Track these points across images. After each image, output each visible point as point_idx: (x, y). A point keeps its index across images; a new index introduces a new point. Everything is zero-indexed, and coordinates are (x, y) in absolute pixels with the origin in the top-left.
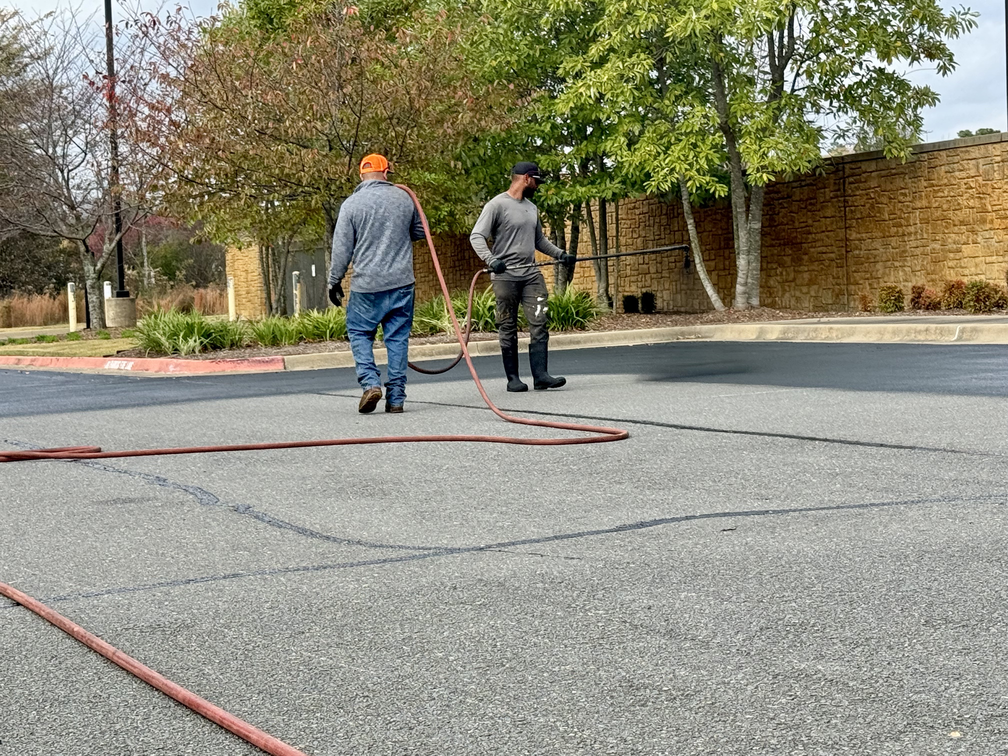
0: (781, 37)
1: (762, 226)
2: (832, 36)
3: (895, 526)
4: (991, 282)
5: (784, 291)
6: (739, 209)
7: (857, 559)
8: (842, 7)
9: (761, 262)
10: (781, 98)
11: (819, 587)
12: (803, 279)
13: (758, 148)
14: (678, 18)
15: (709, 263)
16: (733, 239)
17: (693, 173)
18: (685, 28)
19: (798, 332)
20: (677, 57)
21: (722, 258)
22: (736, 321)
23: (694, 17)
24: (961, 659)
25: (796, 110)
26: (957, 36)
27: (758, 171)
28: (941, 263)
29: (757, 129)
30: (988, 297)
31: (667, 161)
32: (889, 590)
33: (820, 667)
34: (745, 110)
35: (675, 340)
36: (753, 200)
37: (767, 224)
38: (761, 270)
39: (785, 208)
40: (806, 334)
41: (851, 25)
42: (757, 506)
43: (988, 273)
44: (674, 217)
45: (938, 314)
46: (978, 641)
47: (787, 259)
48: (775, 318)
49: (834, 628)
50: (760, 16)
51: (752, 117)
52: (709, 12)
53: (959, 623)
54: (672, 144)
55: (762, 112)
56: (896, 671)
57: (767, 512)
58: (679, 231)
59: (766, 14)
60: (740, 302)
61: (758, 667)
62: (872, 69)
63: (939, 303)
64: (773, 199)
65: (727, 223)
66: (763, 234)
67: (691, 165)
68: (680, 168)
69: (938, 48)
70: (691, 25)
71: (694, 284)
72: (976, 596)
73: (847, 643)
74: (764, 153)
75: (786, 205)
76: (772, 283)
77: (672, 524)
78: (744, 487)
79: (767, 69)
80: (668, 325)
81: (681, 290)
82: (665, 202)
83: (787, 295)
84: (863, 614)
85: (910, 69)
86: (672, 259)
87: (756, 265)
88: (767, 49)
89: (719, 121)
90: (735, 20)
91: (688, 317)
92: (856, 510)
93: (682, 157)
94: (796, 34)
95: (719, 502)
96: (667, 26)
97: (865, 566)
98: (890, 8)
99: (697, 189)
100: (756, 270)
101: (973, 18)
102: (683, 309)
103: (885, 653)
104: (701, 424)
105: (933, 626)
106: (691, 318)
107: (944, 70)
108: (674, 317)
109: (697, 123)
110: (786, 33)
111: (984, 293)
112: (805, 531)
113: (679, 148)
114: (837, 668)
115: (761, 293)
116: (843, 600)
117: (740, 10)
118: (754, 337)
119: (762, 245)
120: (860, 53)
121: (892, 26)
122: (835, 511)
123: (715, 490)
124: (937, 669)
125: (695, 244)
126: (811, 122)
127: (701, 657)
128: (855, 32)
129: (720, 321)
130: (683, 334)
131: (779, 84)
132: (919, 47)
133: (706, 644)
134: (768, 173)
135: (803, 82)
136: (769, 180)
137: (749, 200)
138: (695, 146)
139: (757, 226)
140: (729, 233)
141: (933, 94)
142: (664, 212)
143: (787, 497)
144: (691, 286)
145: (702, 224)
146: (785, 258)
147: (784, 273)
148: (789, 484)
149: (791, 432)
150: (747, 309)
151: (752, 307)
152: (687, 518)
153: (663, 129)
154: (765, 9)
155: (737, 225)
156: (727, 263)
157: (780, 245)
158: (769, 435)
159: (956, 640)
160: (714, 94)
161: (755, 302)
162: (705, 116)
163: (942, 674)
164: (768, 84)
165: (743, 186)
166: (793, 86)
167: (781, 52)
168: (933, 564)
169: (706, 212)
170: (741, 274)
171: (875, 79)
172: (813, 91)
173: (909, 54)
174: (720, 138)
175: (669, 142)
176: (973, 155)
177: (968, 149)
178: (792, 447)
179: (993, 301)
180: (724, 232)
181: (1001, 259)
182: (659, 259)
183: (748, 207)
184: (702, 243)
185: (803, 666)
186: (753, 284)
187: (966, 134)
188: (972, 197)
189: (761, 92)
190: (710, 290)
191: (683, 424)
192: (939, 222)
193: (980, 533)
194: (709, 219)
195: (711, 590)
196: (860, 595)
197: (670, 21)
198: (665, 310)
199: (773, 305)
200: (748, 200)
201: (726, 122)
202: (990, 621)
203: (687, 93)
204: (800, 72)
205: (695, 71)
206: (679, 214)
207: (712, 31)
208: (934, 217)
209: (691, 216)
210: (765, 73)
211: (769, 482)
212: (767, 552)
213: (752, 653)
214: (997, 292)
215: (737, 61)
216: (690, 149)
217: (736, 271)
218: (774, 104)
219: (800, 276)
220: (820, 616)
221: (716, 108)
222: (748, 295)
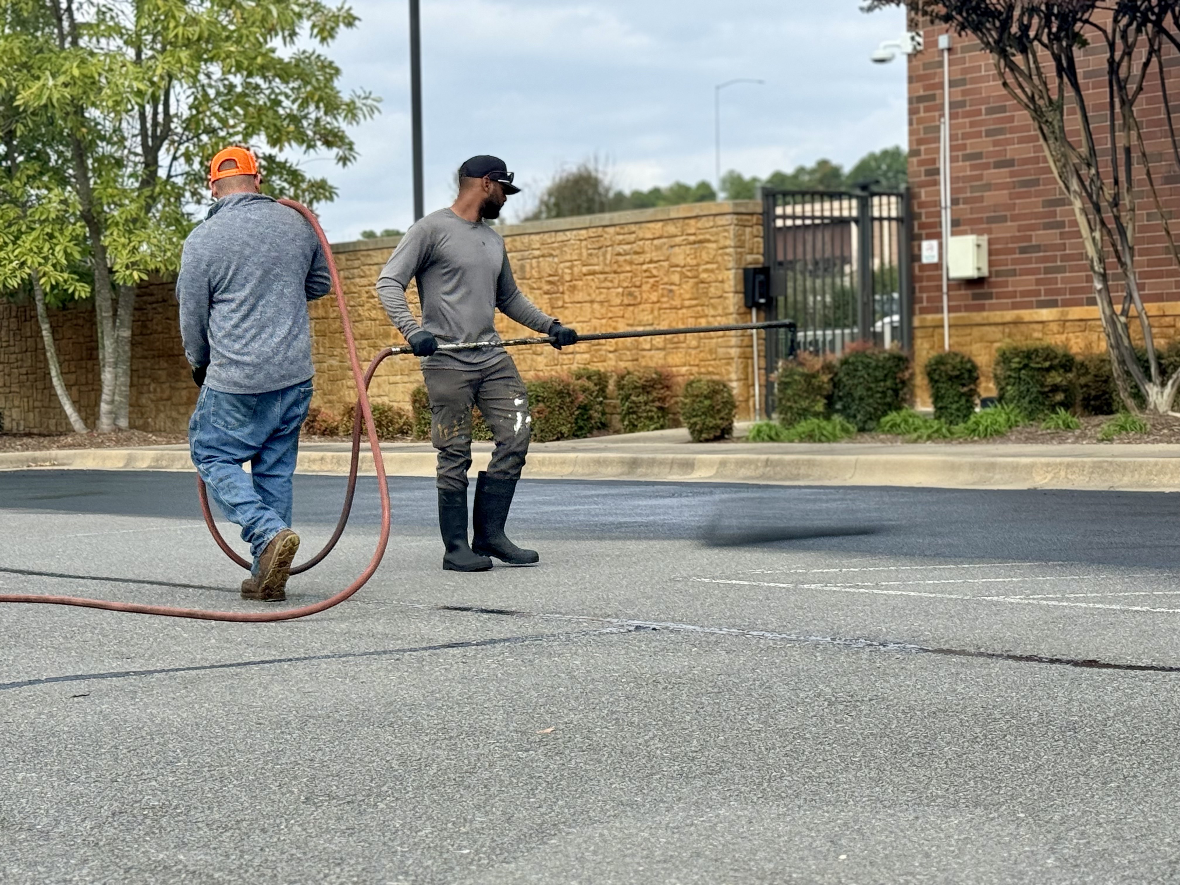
0: (155, 114)
1: (133, 335)
2: (215, 114)
3: (276, 688)
4: (395, 404)
5: (158, 411)
6: (104, 313)
7: (231, 728)
8: (226, 82)
9: (131, 377)
10: (155, 186)
11: (184, 762)
12: (181, 397)
13: (127, 241)
14: (30, 83)
15: (69, 376)
16: (97, 348)
17: (49, 268)
18: (39, 96)
19: (173, 460)
20: (30, 131)
21: (84, 370)
22: (99, 446)
23: (51, 83)
24: (344, 841)
25: (172, 200)
26: (358, 123)
27: (127, 267)
28: (339, 383)
29: (126, 220)
30: (391, 421)
31: (16, 253)
32: (266, 763)
33: (181, 857)
34: (112, 196)
35: (25, 468)
36: (121, 302)
37: (138, 332)
38: (132, 385)
39: (159, 313)
40: (183, 462)
41: (236, 103)
42: (117, 666)
43: (391, 395)
44: (25, 321)
45: (336, 441)
46: (366, 819)
47: (163, 374)
48: (147, 442)
49: (200, 809)
50: (130, 86)
51: (121, 205)
52: (68, 79)
53: (344, 798)
54: (22, 233)
55: (132, 201)
56: (270, 858)
57: (128, 673)
58: (31, 337)
59: (136, 85)
60: (105, 423)
61: (108, 860)
62: (261, 155)
63: (337, 428)
64: (145, 303)
65: (91, 328)
66: (133, 344)
67: (46, 259)
68: (33, 262)
69: (335, 135)
70: (46, 93)
71: (50, 401)
72: (364, 767)
73: (214, 827)
74: (134, 247)
75: (160, 310)
76: (144, 401)
77: (11, 690)
78: (101, 645)
79: (139, 150)
80: (18, 450)
81: (34, 408)
82: (15, 302)
83: (162, 415)
84: (234, 791)
85: (306, 158)
86: (23, 371)
87: (124, 379)
88: (138, 127)
89: (81, 208)
90: (100, 89)
91: (42, 440)
92: (233, 670)
93: (35, 249)
94: (172, 111)
95: (70, 662)
96: (17, 93)
97: (240, 735)
98: (283, 87)
99: (53, 287)
100: (125, 386)
101: (375, 103)
102: (35, 431)
103: (257, 837)
104: (53, 569)
105: (315, 803)
106: (46, 441)
107: (344, 160)
108: (25, 440)
109: (54, 208)
110: (161, 108)
111: (386, 417)
112: (172, 695)
113: (31, 238)
114: (202, 857)
115: (130, 413)
116: (212, 776)
117: (106, 78)
118: (121, 465)
119: (132, 357)
120: (247, 135)
121: (284, 108)
122: (208, 671)
123: (66, 649)
124: (316, 853)
125: (51, 353)
126: (191, 214)
127: (40, 851)
128: (241, 112)
129: (81, 446)
130: (35, 460)
131: (152, 168)
132: (315, 133)
133: (46, 835)
134: (139, 270)
135: (181, 166)
136: (141, 280)
137: (117, 303)
138: (51, 236)
139: (126, 333)
140: (92, 341)
141: (331, 187)
142: (14, 314)
143: (152, 656)
144: (46, 404)
145: (59, 329)
146: (160, 372)
147: (158, 390)
148: (155, 639)
149: (160, 579)
150: (114, 431)
151: (120, 430)
152: (30, 683)
153: (12, 215)
154: (136, 79)
155: (102, 333)
156: (90, 376)
157: (154, 357)
158: (134, 581)
159: (339, 819)
160: (74, 177)
161: (123, 423)
162: (64, 202)
163: (321, 860)
164: (140, 168)
165: (109, 286)
166: (170, 171)
167: (154, 131)
168: (318, 732)
169: (65, 316)
170: (106, 390)
171: (265, 168)
172: (195, 179)
173: (303, 141)
174: (81, 229)
175: (19, 230)
176: (375, 260)
177: (370, 253)
178: (161, 595)
179: (397, 426)
180: (88, 339)
181: (406, 379)
182: (7, 371)
183: (115, 311)
184: (59, 351)
185: (161, 856)
186: (121, 402)
187: (369, 235)
188: (374, 307)
189: (131, 176)
190: (69, 409)
191: (31, 569)
192: (337, 335)
193: (372, 694)
194: (68, 324)
195: (56, 768)
196: (233, 769)
197: (20, 87)
198: (15, 431)
199: (145, 428)
200: (115, 302)
201: (89, 210)
202: (378, 796)
203: (42, 174)
204: (178, 155)
205: (52, 147)
206: (31, 317)
207: (72, 101)
208: (331, 329)
209: (46, 320)
210: (136, 155)
211: (132, 638)
212: (126, 721)
213: (101, 843)
214: (401, 416)
215: (103, 138)
216: (45, 240)
217: (101, 386)
218: (147, 192)
219: (177, 393)
220: (184, 795)
221: (78, 192)
222: (114, 415)
